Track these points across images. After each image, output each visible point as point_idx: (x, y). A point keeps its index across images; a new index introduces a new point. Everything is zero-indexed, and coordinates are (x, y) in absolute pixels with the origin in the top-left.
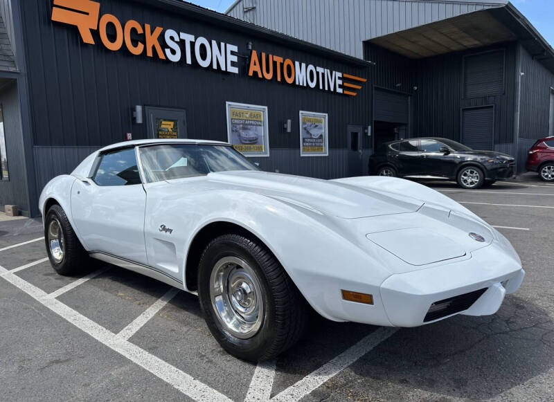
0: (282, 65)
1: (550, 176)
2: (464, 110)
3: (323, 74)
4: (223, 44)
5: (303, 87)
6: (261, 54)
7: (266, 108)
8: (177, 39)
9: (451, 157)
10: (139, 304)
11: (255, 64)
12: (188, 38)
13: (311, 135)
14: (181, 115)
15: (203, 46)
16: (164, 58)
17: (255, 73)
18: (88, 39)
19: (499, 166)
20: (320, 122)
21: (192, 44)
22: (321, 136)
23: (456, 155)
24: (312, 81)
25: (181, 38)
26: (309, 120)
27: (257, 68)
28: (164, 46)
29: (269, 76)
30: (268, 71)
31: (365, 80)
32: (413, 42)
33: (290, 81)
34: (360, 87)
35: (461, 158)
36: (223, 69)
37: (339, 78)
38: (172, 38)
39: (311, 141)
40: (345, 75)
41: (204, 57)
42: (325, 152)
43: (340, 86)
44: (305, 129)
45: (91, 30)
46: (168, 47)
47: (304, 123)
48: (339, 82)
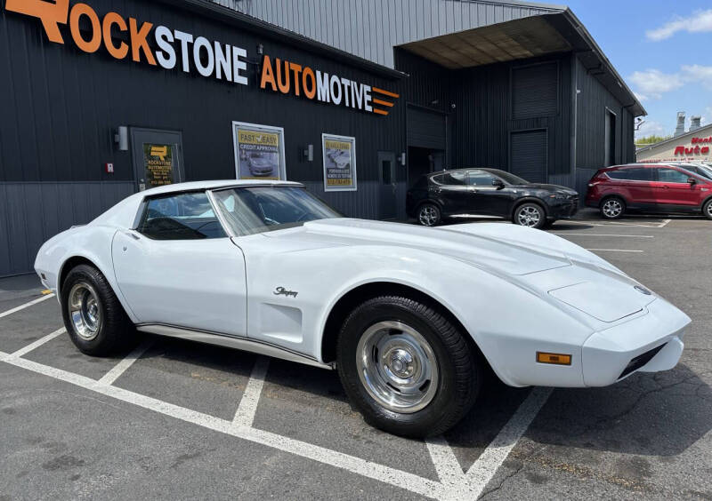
0: (300, 75)
1: (613, 213)
2: (512, 133)
3: (349, 88)
4: (228, 47)
5: (326, 102)
6: (275, 61)
7: (282, 129)
8: (171, 39)
9: (505, 192)
10: (230, 385)
11: (268, 73)
12: (185, 38)
13: (336, 164)
14: (176, 138)
15: (203, 49)
16: (155, 64)
17: (269, 84)
18: (55, 36)
19: (561, 202)
20: (346, 147)
21: (190, 46)
22: (348, 165)
23: (510, 190)
24: (336, 96)
25: (176, 37)
26: (333, 146)
27: (270, 79)
28: (155, 47)
29: (285, 89)
30: (284, 83)
31: (397, 96)
32: (454, 50)
33: (310, 95)
34: (391, 105)
35: (518, 193)
36: (229, 79)
37: (368, 93)
38: (164, 38)
39: (337, 171)
40: (375, 89)
41: (205, 63)
42: (353, 187)
43: (369, 103)
44: (329, 156)
45: (59, 24)
46: (160, 49)
47: (328, 149)
48: (368, 98)
